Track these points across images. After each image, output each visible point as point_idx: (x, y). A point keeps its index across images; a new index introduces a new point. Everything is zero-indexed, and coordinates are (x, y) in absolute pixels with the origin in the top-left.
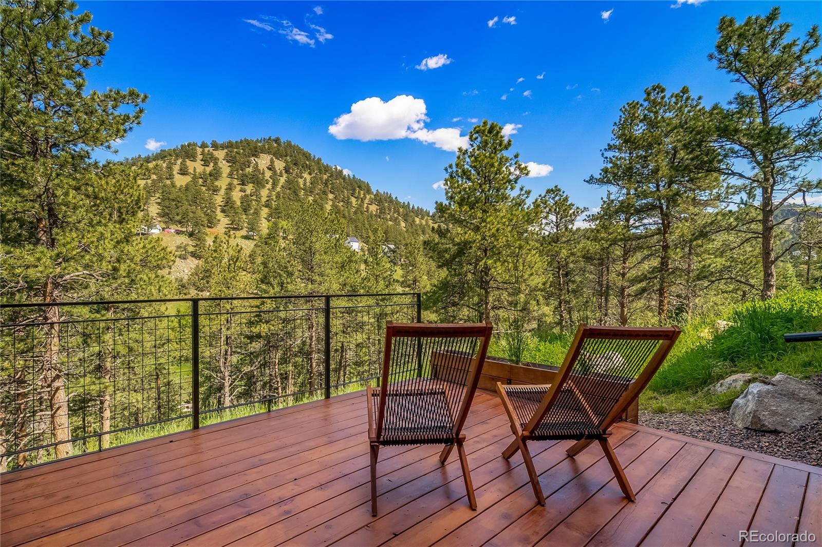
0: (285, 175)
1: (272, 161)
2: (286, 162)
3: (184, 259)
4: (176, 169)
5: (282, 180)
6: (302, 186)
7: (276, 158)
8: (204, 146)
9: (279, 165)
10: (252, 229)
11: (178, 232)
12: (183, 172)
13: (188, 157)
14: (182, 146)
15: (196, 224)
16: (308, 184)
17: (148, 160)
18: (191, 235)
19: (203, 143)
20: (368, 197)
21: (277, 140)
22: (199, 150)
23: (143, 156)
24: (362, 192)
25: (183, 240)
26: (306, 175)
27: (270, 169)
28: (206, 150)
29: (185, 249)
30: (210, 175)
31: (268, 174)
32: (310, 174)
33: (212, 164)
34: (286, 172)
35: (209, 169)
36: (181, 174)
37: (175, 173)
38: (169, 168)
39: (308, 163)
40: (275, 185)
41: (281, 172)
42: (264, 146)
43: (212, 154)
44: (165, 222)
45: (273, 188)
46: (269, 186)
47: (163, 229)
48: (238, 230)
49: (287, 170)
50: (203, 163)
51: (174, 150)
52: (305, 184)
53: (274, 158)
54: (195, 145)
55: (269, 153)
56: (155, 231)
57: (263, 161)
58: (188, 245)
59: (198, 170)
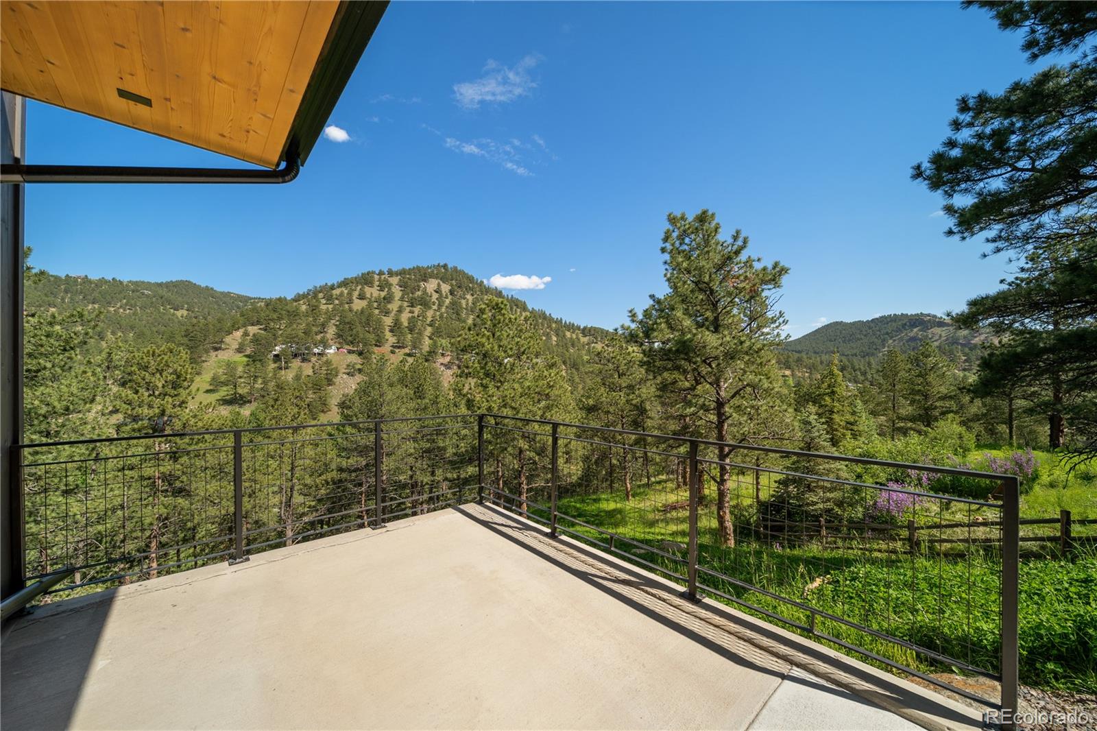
0: (450, 297)
1: (439, 285)
2: (452, 285)
3: (352, 376)
4: (356, 294)
5: (447, 301)
6: (464, 306)
7: (443, 282)
8: (381, 273)
9: (445, 288)
10: (414, 347)
11: (350, 352)
12: (362, 297)
13: (366, 284)
14: (362, 274)
15: (365, 345)
16: (470, 304)
17: (332, 288)
18: (360, 354)
19: (380, 271)
20: (524, 314)
21: (445, 266)
22: (376, 277)
23: (329, 284)
24: (519, 310)
25: (354, 359)
26: (469, 297)
27: (436, 292)
28: (383, 277)
29: (354, 367)
30: (384, 298)
31: (435, 296)
32: (472, 295)
33: (386, 289)
34: (451, 294)
35: (383, 294)
36: (360, 299)
37: (354, 298)
38: (350, 294)
39: (471, 285)
40: (440, 306)
41: (446, 295)
42: (433, 272)
43: (387, 281)
44: (339, 343)
45: (439, 309)
46: (435, 307)
47: (338, 349)
48: (404, 348)
49: (452, 292)
50: (379, 288)
51: (356, 278)
52: (467, 304)
53: (441, 283)
54: (373, 272)
55: (437, 278)
56: (331, 351)
57: (431, 285)
58: (355, 364)
59: (374, 295)
